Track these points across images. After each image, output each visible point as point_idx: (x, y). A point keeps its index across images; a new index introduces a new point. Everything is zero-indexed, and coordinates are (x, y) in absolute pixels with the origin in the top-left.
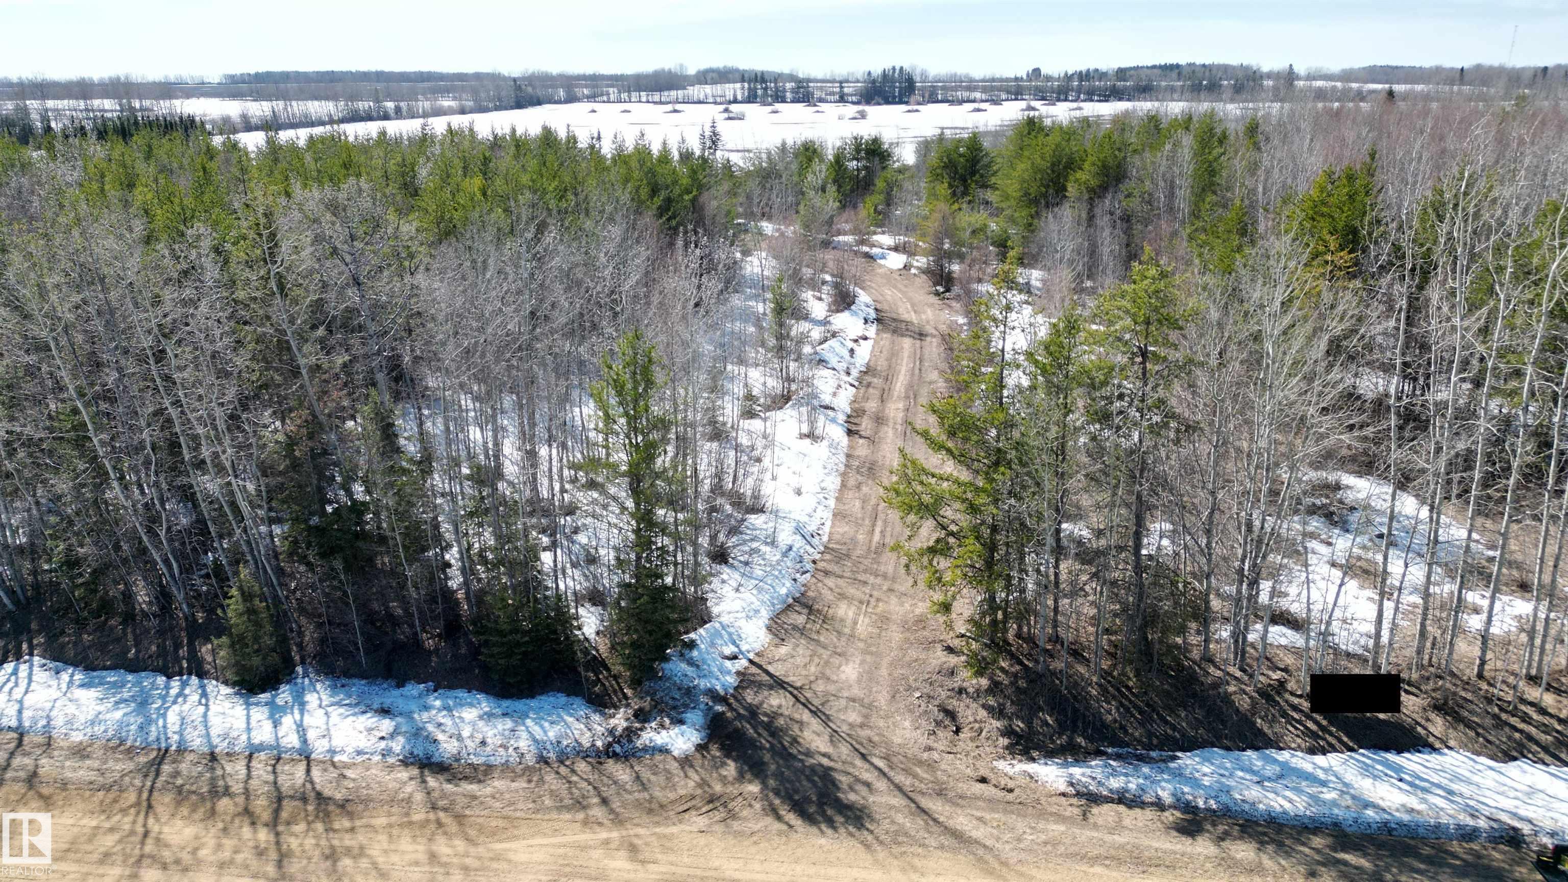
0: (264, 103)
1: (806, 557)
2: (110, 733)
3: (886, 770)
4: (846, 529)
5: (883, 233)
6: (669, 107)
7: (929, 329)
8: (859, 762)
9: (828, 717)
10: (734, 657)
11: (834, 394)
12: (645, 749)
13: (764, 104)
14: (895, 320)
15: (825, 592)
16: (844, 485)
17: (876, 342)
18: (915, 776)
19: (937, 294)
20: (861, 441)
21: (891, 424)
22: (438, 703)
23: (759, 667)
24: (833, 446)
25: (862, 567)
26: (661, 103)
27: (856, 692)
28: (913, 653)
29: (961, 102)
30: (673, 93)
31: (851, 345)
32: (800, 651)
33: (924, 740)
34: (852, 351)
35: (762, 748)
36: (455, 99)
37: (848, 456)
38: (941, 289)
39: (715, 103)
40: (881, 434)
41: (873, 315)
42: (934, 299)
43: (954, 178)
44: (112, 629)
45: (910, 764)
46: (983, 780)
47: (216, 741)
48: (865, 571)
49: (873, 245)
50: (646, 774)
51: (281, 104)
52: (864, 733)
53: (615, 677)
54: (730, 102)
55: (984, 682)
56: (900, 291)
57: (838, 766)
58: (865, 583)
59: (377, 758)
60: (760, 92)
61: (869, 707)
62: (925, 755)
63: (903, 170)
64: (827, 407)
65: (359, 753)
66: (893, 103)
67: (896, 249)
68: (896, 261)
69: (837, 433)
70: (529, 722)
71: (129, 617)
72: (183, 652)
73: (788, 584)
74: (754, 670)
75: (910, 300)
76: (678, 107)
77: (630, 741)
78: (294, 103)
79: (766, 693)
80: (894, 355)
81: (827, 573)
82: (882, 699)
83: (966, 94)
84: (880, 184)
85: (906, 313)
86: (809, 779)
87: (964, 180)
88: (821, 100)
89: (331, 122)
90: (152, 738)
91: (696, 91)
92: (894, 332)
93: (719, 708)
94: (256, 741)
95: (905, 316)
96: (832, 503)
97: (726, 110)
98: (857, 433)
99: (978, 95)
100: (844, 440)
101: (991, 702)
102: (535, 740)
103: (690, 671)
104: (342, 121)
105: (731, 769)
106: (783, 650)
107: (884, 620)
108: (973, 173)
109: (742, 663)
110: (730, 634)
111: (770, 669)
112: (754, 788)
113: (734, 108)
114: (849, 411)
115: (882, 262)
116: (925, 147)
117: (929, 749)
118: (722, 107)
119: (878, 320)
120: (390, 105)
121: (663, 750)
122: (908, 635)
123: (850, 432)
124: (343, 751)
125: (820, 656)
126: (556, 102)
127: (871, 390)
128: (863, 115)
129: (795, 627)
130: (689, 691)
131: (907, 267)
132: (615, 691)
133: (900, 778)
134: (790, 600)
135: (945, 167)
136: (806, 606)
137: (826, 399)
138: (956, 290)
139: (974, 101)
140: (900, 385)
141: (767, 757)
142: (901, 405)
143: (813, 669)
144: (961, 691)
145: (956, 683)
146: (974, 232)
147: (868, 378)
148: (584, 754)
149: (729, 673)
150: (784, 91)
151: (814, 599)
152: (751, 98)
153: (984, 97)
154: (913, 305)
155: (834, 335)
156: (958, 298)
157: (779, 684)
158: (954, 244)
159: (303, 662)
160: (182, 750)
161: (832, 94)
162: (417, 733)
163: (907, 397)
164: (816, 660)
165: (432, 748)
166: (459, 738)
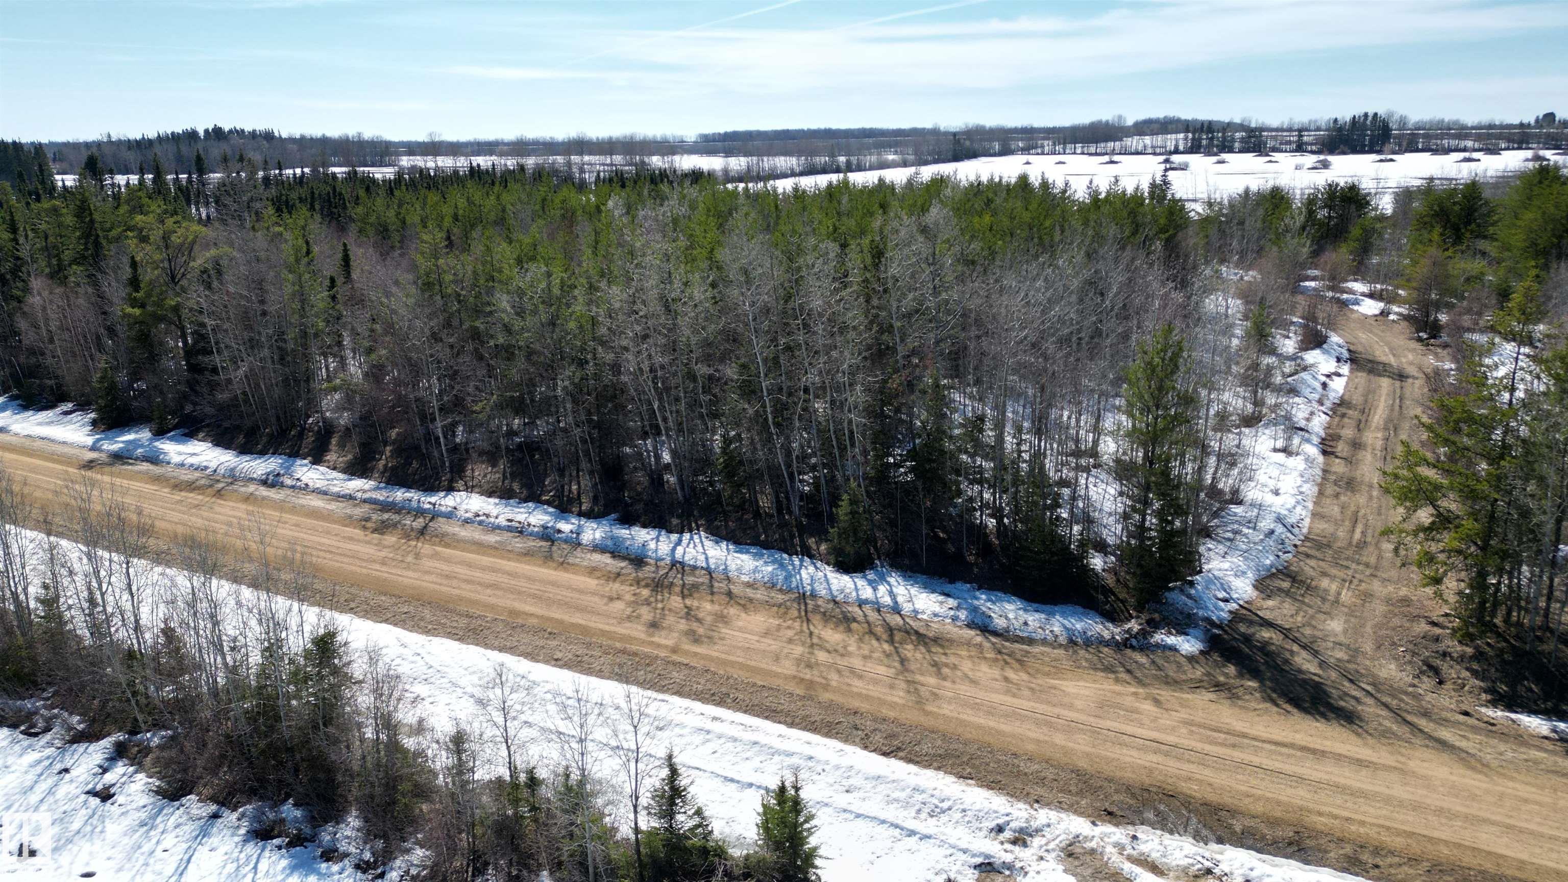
0: (742, 159)
1: (1287, 541)
2: (766, 579)
3: (1373, 692)
4: (1326, 526)
5: (1356, 280)
6: (1106, 158)
7: (1412, 370)
8: (1346, 684)
9: (1317, 652)
10: (1226, 600)
11: (1308, 420)
12: (1158, 646)
13: (1209, 153)
14: (1370, 361)
15: (1307, 569)
16: (1321, 493)
17: (1350, 379)
18: (1401, 700)
19: (1420, 340)
20: (1337, 461)
21: (1369, 449)
22: (983, 597)
23: (1250, 611)
24: (1309, 460)
25: (1343, 556)
26: (1096, 154)
27: (1341, 639)
28: (1396, 621)
29: (1447, 151)
30: (1111, 145)
31: (1323, 379)
32: (1286, 605)
33: (1410, 679)
34: (1324, 385)
35: (1257, 661)
36: (896, 153)
37: (1325, 471)
38: (1424, 335)
39: (1155, 154)
40: (1360, 456)
41: (1346, 355)
42: (1414, 345)
43: (1445, 228)
44: (747, 520)
45: (1395, 692)
46: (1466, 714)
47: (835, 593)
48: (1347, 559)
49: (1344, 291)
50: (1160, 662)
51: (755, 158)
52: (1351, 666)
53: (1122, 601)
54: (1171, 153)
55: (1469, 650)
56: (1376, 335)
57: (1329, 683)
58: (1347, 568)
59: (949, 621)
60: (1204, 142)
61: (1354, 652)
62: (1411, 689)
63: (1382, 218)
64: (1301, 429)
65: (936, 615)
66: (1362, 151)
67: (1371, 295)
68: (1371, 307)
69: (1312, 450)
70: (1057, 617)
71: (757, 514)
72: (797, 541)
73: (1272, 558)
74: (1244, 612)
75: (1387, 344)
76: (1116, 158)
77: (1145, 638)
78: (765, 159)
79: (1258, 628)
80: (1369, 393)
81: (1308, 556)
82: (1368, 647)
83: (1454, 143)
84: (1355, 231)
85: (1382, 354)
86: (1300, 686)
87: (1456, 229)
88: (1275, 150)
89: (793, 174)
90: (794, 585)
91: (1133, 142)
92: (1371, 371)
93: (1216, 631)
94: (863, 597)
95: (1383, 359)
96: (1310, 505)
97: (1167, 161)
98: (1332, 453)
99: (1470, 144)
100: (1321, 459)
101: (1475, 666)
102: (1065, 627)
103: (1190, 602)
104: (802, 174)
105: (1231, 669)
106: (1270, 603)
107: (1367, 596)
108: (1468, 223)
109: (1233, 606)
110: (1222, 584)
111: (1259, 613)
112: (1253, 684)
113: (1176, 159)
114: (1322, 434)
115: (1356, 308)
116: (1405, 196)
117: (1414, 686)
118: (1162, 158)
119: (1351, 360)
120: (842, 159)
121: (1173, 649)
122: (1391, 608)
123: (1324, 453)
124: (923, 612)
125: (1306, 612)
126: (994, 155)
127: (1346, 420)
128: (1325, 165)
129: (1279, 589)
130: (1189, 616)
131: (1384, 313)
132: (1122, 611)
133: (1387, 699)
134: (1274, 570)
135: (1436, 215)
136: (1288, 576)
137: (1302, 424)
138: (1445, 338)
139: (1464, 150)
140: (1378, 417)
141: (1263, 668)
142: (1380, 435)
143: (1299, 619)
144: (1445, 654)
145: (1442, 647)
146: (1468, 280)
147: (1342, 410)
148: (1107, 644)
149: (1223, 610)
150: (1233, 140)
151: (1297, 572)
152: (1194, 149)
153: (1476, 146)
154: (1392, 349)
155: (1305, 369)
156: (1445, 346)
157: (1268, 624)
158: (1442, 294)
159: (879, 558)
160: (814, 595)
161: (1290, 143)
162: (974, 610)
163: (1386, 429)
164: (1302, 614)
165: (987, 620)
166: (1007, 618)
